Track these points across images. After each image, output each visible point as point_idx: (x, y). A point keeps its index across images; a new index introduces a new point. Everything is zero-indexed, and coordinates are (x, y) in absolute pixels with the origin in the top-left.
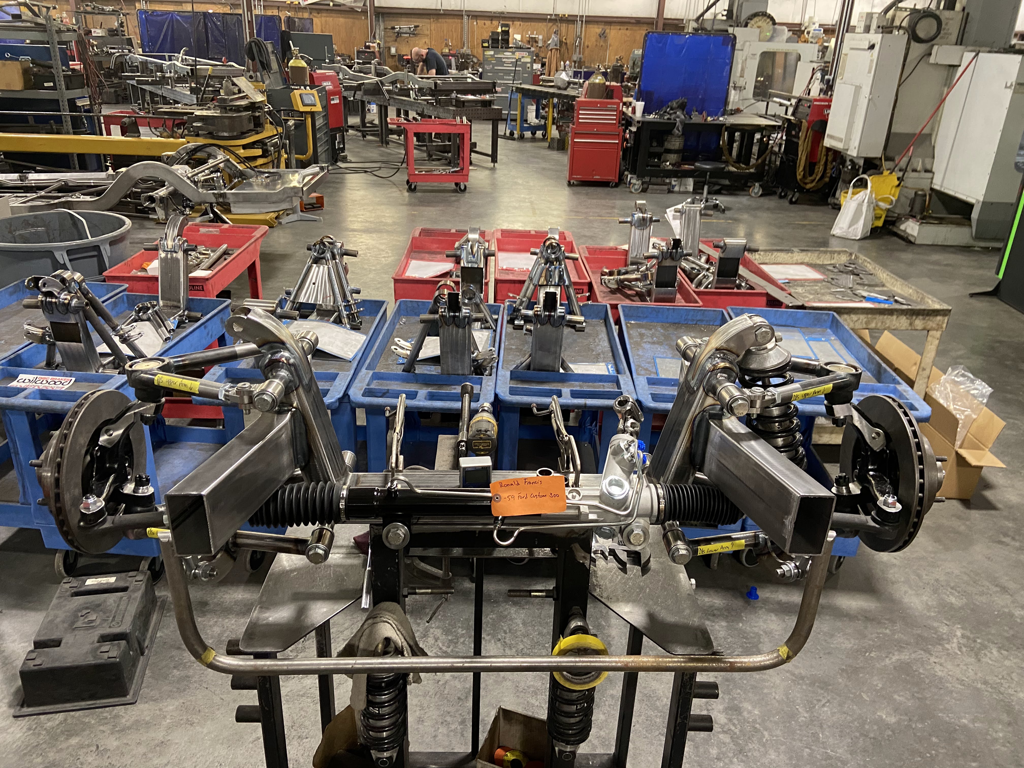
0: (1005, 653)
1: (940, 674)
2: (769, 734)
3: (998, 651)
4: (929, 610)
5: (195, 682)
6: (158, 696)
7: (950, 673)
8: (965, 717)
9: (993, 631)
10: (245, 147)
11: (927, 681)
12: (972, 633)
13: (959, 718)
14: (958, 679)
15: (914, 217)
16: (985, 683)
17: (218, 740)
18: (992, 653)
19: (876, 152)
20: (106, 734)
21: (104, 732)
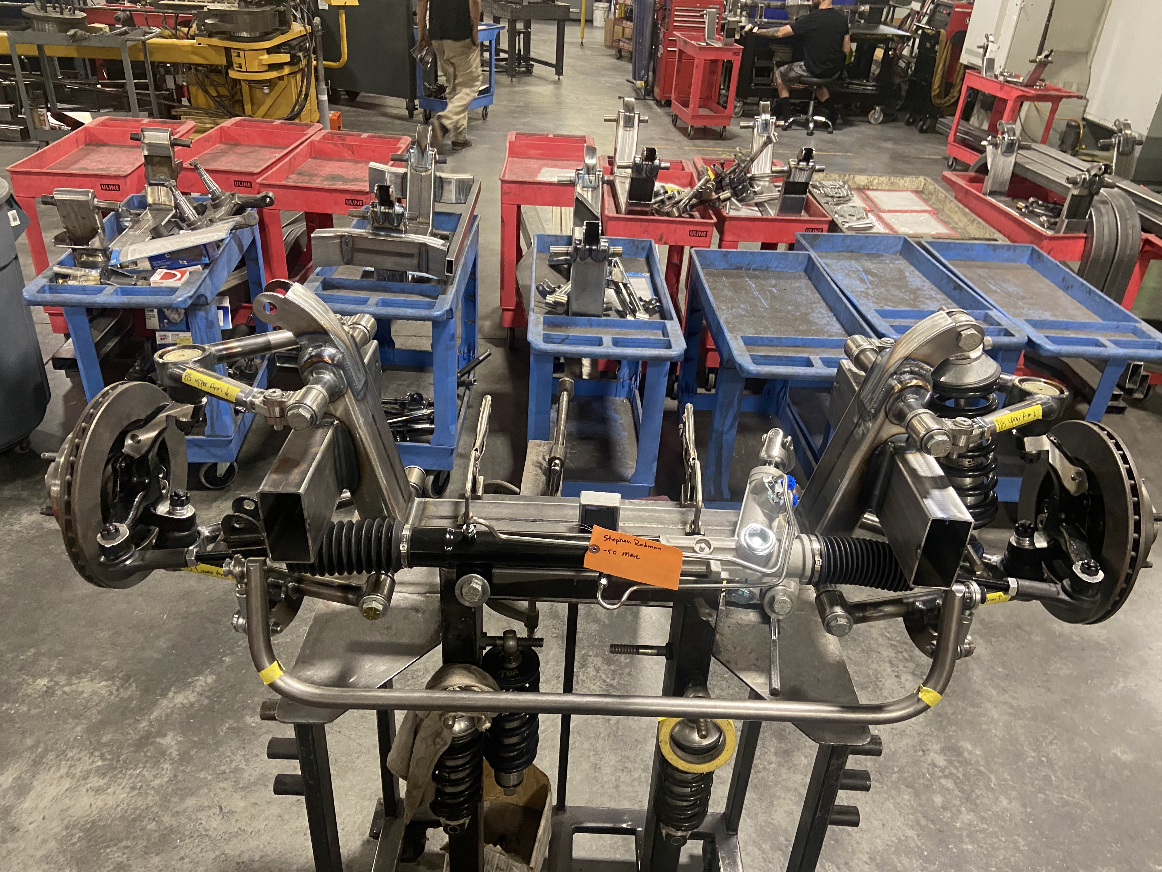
2: (997, 779)
10: (269, 51)
20: (228, 792)
21: (225, 789)
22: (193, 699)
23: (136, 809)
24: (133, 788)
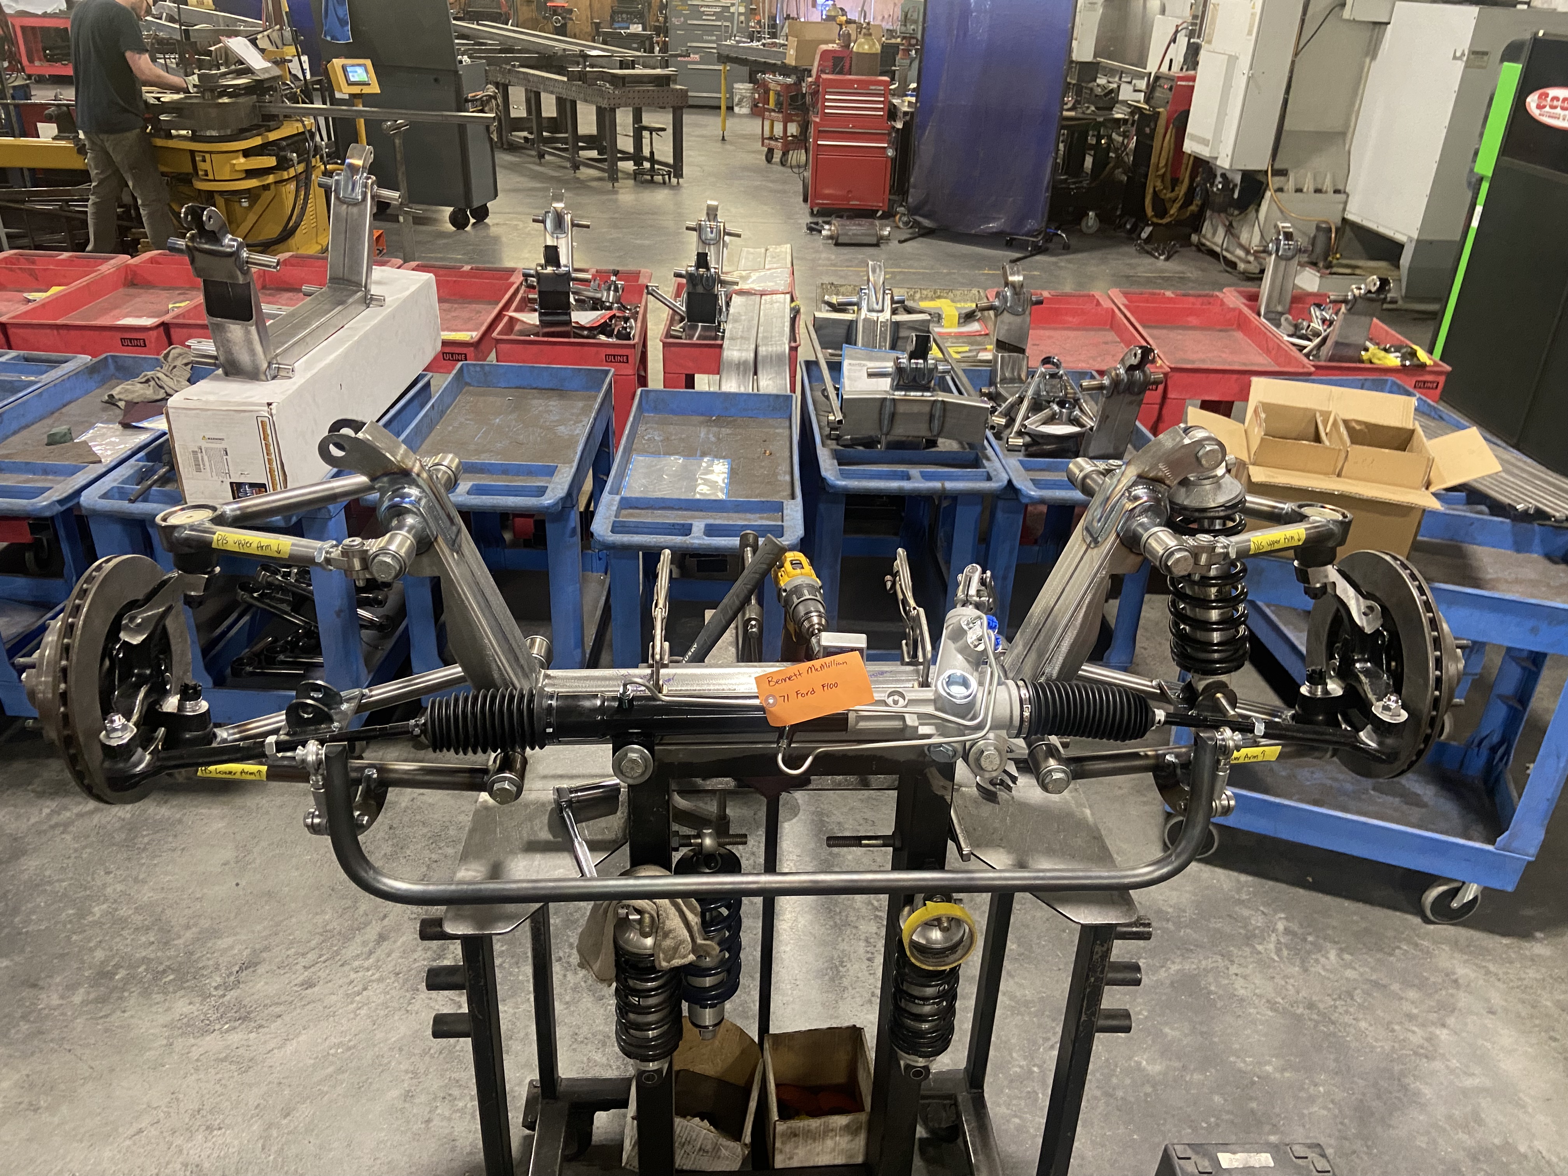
0: (1347, 957)
1: (1242, 992)
3: (1339, 956)
4: (1239, 891)
5: (52, 1040)
7: (1257, 991)
8: (1269, 1063)
9: (1335, 924)
10: (247, 153)
11: (1219, 1004)
12: (1301, 925)
13: (1260, 1063)
14: (1268, 1001)
15: (1314, 264)
16: (1311, 1006)
18: (1328, 958)
19: (1259, 163)
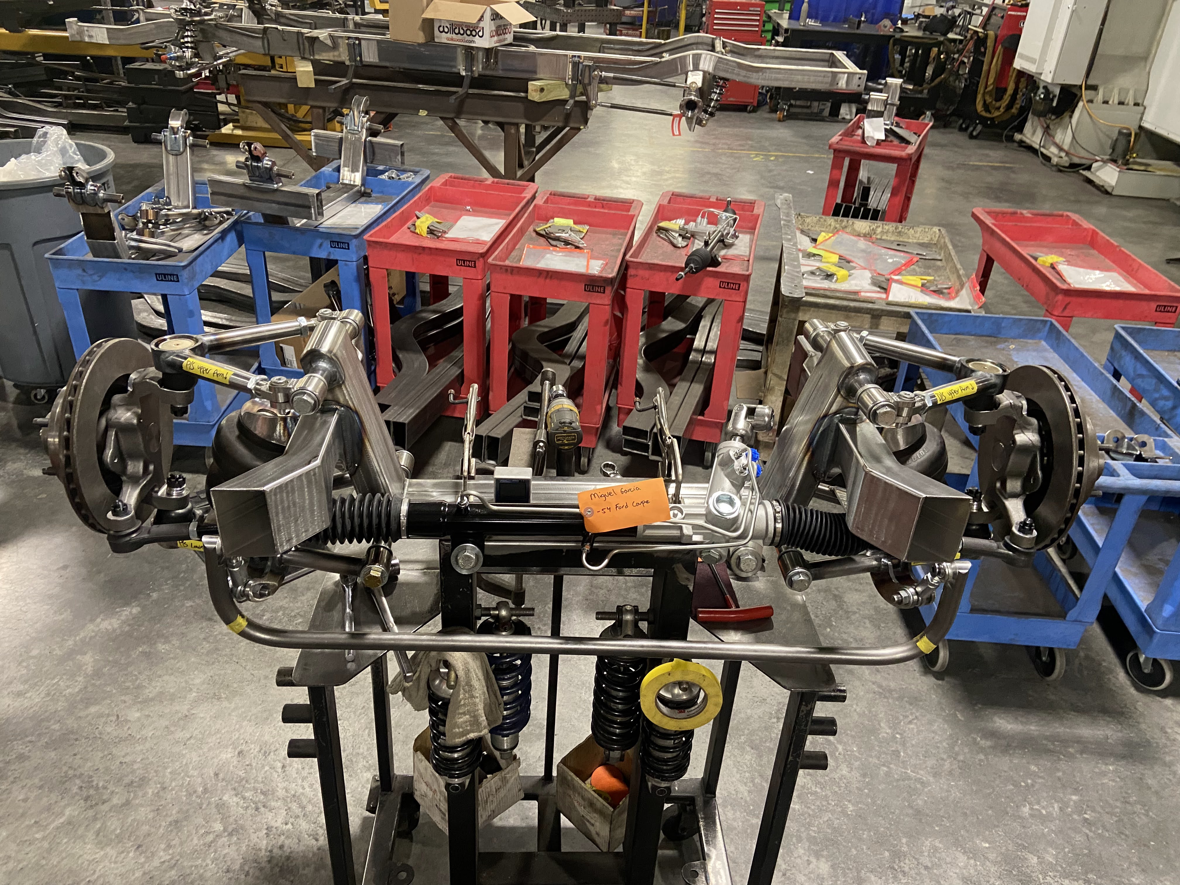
5: (225, 655)
6: (184, 667)
15: (1114, 161)
17: (246, 717)
19: (1076, 78)
20: (127, 704)
21: (125, 702)
22: (116, 626)
23: (46, 711)
24: (48, 694)
